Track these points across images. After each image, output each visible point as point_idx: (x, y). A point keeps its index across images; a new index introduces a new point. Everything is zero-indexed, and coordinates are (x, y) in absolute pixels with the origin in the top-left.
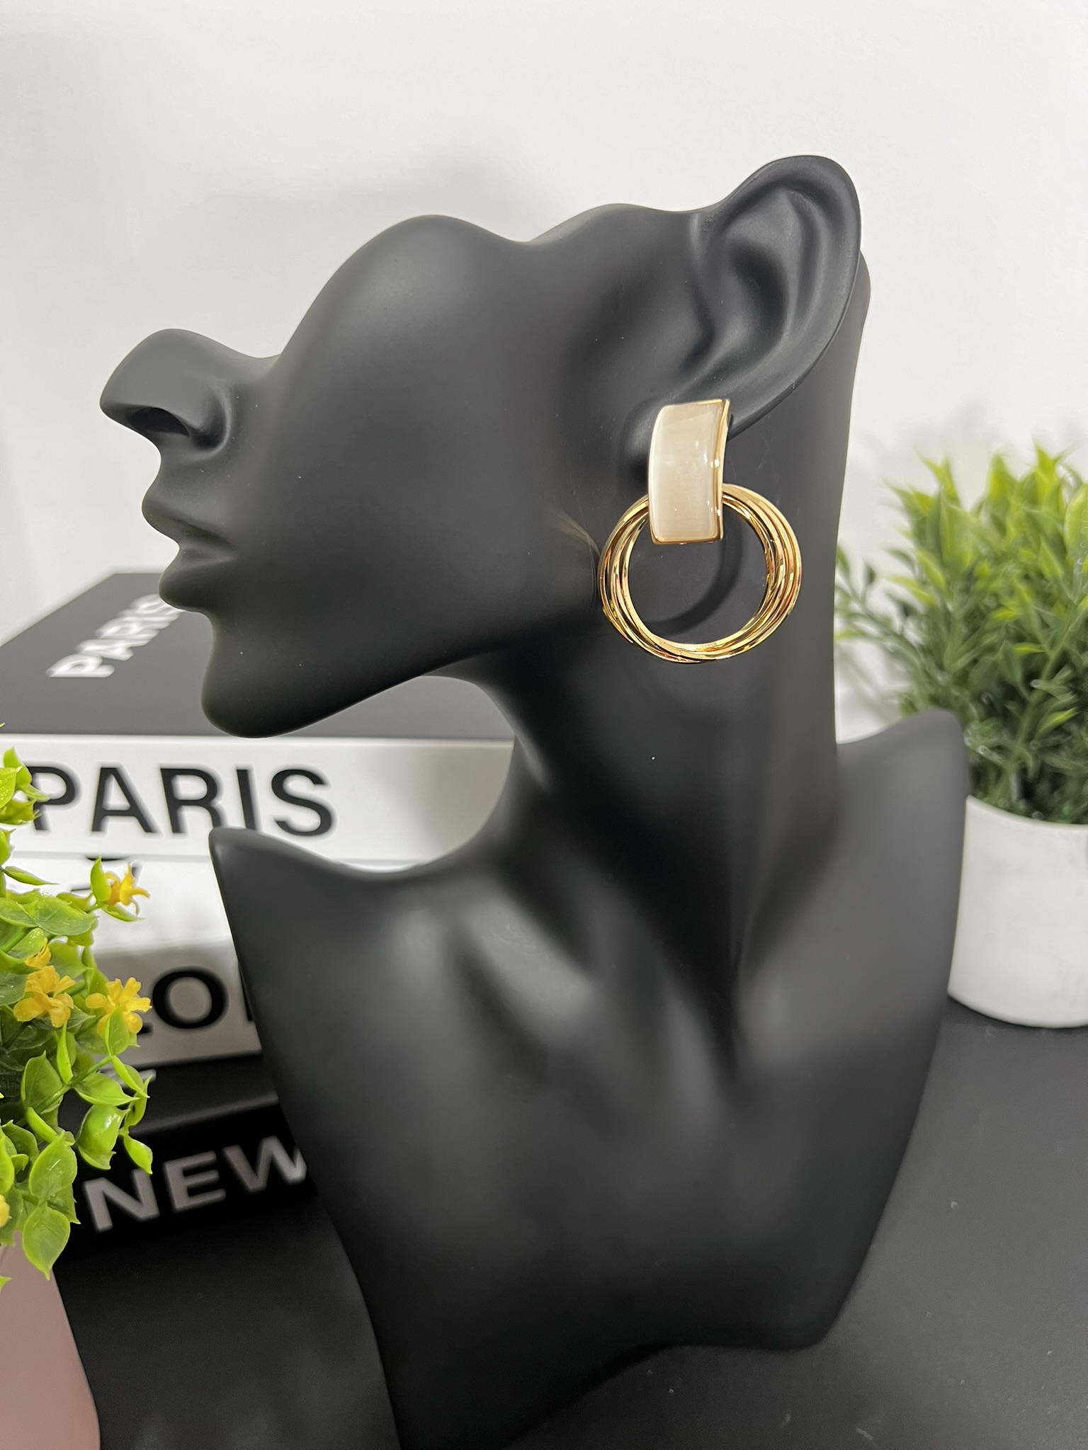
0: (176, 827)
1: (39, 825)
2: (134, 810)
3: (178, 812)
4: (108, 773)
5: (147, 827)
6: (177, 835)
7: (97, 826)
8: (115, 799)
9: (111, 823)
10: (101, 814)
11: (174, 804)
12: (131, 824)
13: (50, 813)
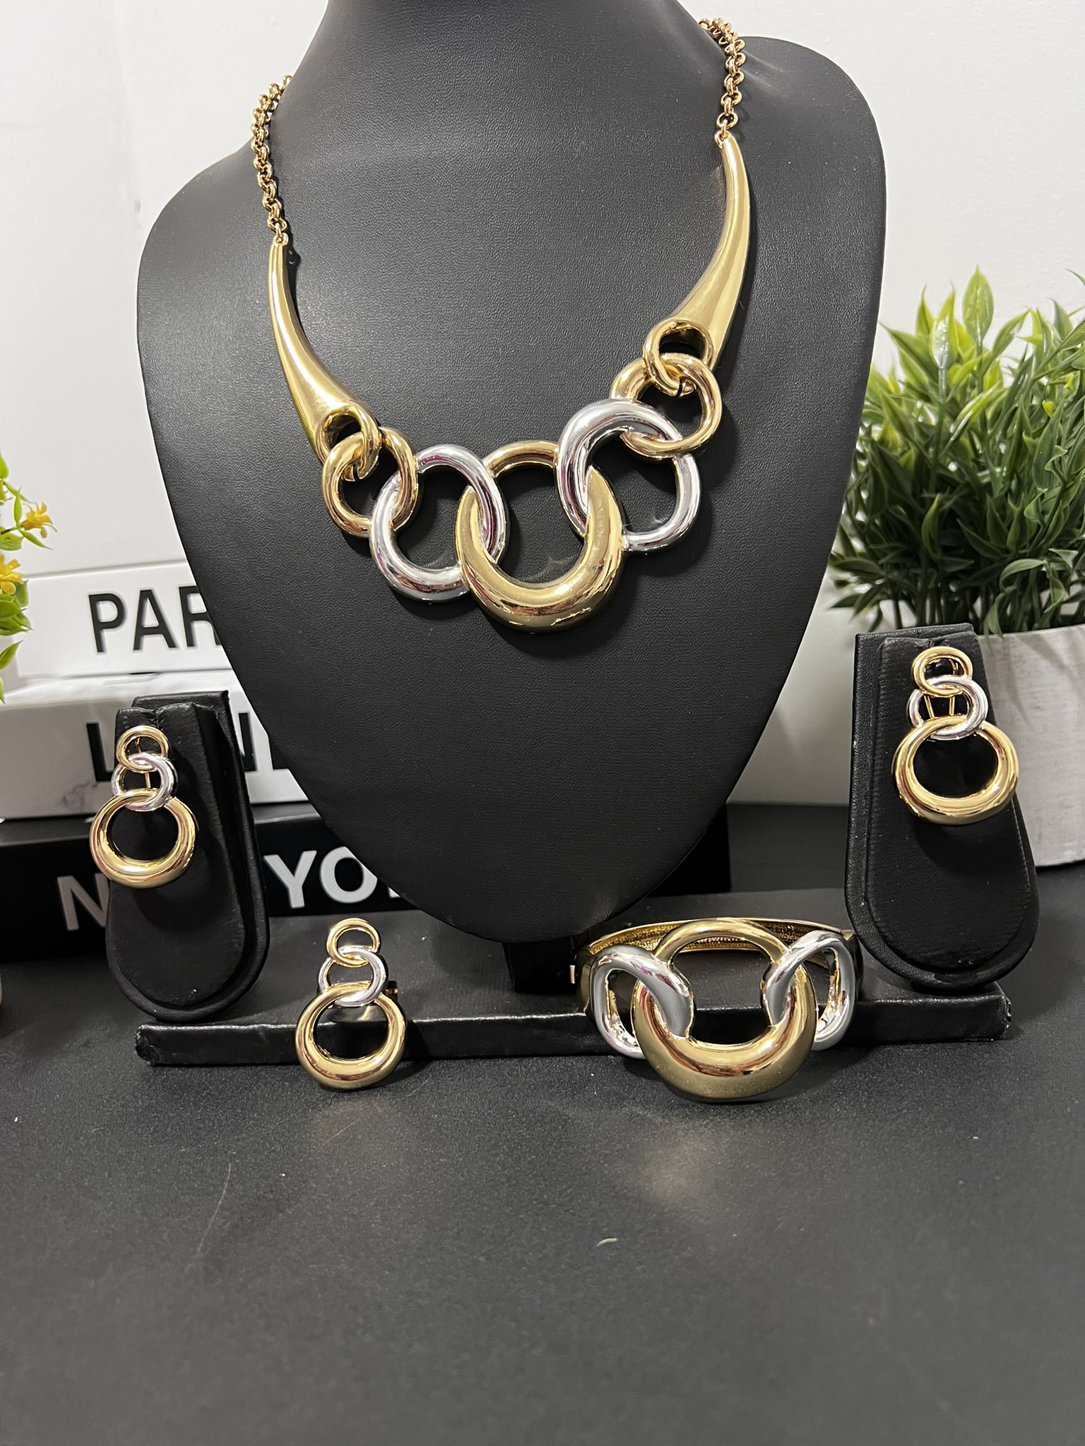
0: (190, 642)
1: (100, 648)
2: (162, 629)
3: (192, 624)
4: (147, 595)
5: (171, 644)
6: (191, 648)
7: (137, 646)
8: (150, 620)
9: (147, 640)
10: (141, 631)
11: (189, 618)
12: (160, 639)
13: (107, 634)
